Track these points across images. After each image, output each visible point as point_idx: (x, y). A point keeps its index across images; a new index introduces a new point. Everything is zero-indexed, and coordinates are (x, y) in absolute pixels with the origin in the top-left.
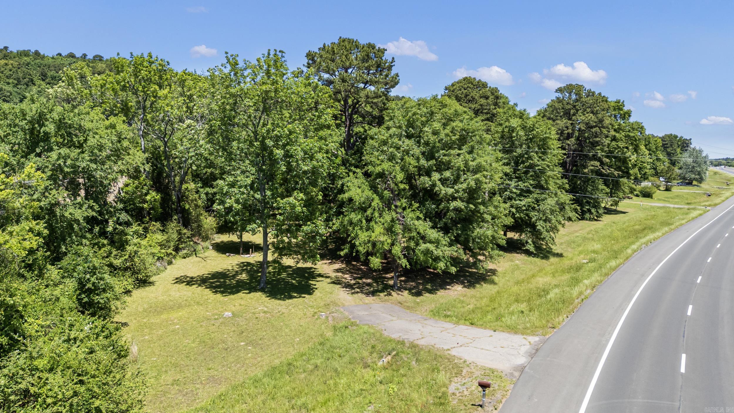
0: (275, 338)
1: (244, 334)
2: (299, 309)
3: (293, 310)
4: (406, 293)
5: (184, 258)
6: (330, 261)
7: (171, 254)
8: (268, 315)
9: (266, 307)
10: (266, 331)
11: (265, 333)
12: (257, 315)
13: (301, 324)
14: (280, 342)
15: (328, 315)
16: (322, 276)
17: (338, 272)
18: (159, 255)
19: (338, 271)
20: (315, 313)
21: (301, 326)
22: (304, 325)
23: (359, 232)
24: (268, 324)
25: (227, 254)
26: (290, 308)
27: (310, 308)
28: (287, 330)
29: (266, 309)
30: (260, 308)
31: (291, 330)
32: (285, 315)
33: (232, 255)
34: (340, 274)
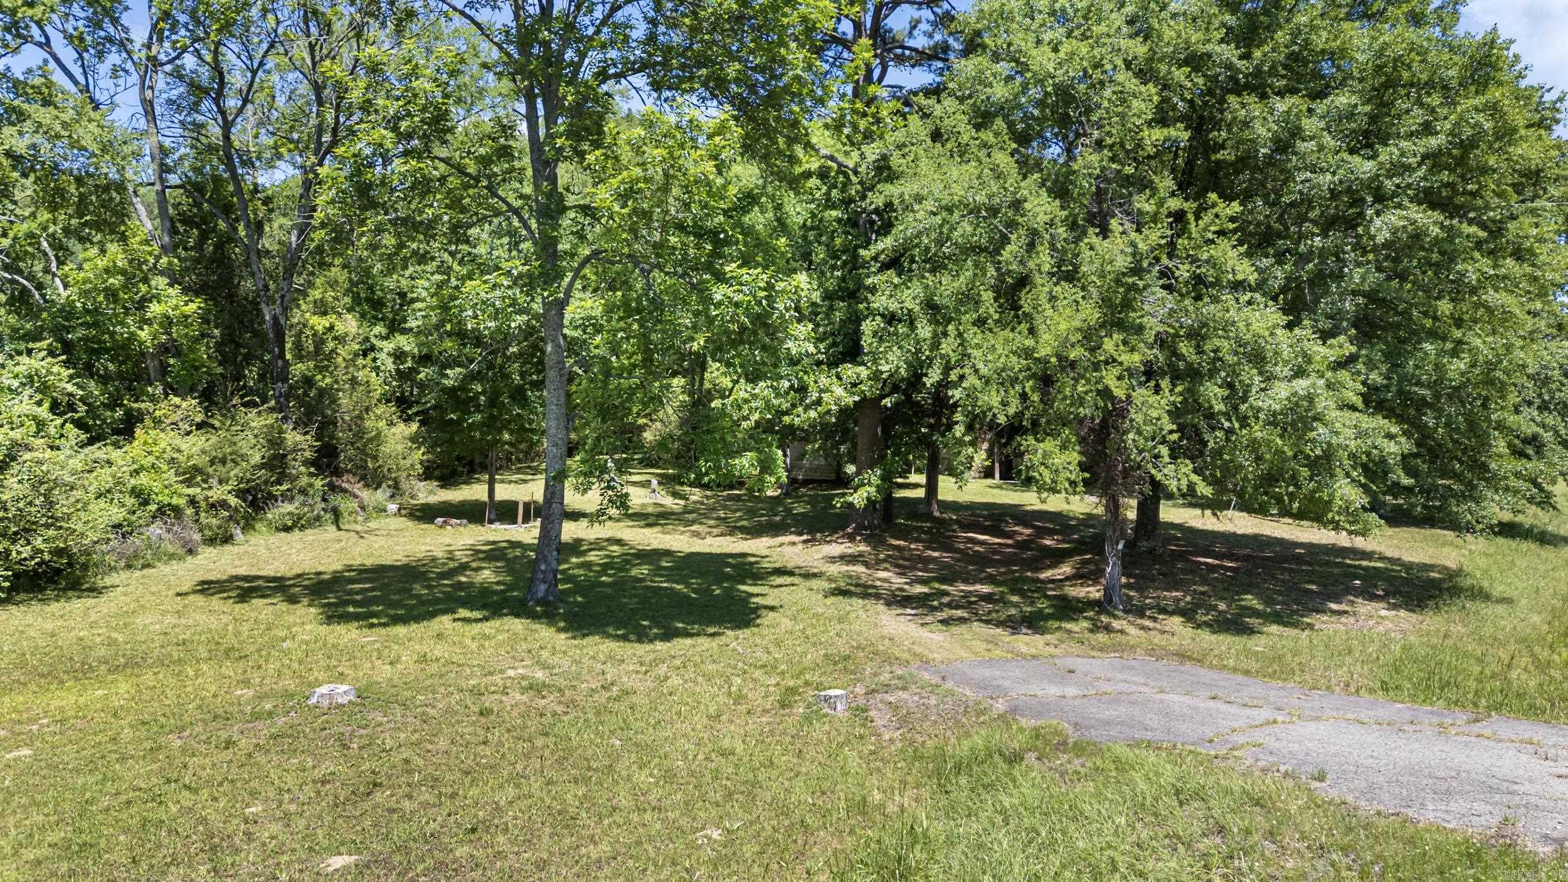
0: (566, 821)
1: (379, 797)
2: (709, 678)
3: (675, 681)
4: (1175, 623)
5: (287, 529)
6: (805, 537)
7: (224, 504)
8: (549, 702)
9: (545, 666)
10: (516, 779)
11: (511, 791)
12: (488, 701)
13: (726, 743)
14: (594, 852)
15: (861, 702)
16: (791, 573)
17: (848, 563)
18: (166, 500)
19: (844, 559)
20: (792, 691)
21: (725, 753)
22: (740, 748)
23: (973, 336)
24: (539, 742)
25: (440, 520)
26: (662, 669)
27: (758, 674)
28: (642, 778)
29: (540, 675)
30: (511, 673)
31: (669, 776)
32: (634, 699)
33: (454, 521)
34: (860, 569)
